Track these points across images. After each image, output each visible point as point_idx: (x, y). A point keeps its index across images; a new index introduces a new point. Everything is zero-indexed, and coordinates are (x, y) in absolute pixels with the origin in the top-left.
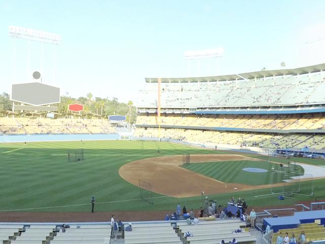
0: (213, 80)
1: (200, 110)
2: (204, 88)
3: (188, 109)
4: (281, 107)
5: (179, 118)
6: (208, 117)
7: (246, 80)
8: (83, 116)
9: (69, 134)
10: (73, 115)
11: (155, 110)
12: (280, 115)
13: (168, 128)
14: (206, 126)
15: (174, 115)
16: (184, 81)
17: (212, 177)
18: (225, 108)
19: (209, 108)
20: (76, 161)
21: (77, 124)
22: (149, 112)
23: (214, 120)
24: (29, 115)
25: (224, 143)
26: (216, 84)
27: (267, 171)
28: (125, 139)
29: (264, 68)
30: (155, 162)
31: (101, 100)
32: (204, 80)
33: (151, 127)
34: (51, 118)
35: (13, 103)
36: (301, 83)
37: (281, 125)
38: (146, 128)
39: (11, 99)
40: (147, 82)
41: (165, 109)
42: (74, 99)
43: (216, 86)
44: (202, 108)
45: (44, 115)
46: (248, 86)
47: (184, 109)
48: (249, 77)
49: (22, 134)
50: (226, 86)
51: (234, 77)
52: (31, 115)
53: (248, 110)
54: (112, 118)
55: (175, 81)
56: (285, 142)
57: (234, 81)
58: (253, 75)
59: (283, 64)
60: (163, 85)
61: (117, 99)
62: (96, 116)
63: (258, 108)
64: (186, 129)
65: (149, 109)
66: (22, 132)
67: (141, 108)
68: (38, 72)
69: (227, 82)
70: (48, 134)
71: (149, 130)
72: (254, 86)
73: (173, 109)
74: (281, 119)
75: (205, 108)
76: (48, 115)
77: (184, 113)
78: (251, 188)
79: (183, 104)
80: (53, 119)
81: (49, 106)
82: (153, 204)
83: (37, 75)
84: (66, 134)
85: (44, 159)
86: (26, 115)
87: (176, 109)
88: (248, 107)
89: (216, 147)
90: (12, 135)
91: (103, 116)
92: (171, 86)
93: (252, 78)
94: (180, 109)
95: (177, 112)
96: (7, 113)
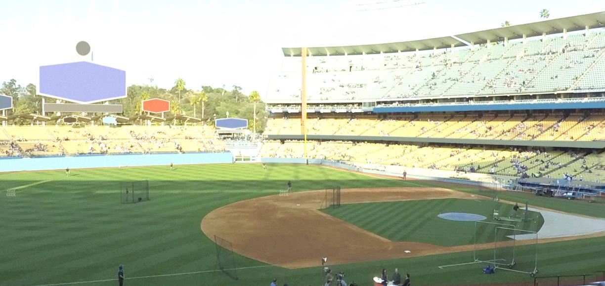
0: (409, 48)
1: (383, 105)
2: (391, 64)
3: (360, 104)
4: (534, 97)
5: (345, 121)
6: (398, 119)
7: (471, 46)
8: (169, 120)
9: (141, 153)
10: (150, 119)
11: (299, 107)
12: (535, 111)
13: (324, 140)
14: (392, 135)
15: (334, 115)
16: (355, 51)
17: (371, 230)
18: (428, 101)
19: (399, 102)
20: (134, 202)
21: (157, 136)
22: (289, 112)
23: (410, 124)
24: (70, 120)
25: (422, 167)
26: (415, 55)
27: (485, 218)
28: (243, 161)
29: (507, 23)
30: (276, 203)
31: (212, 91)
32: (391, 49)
33: (292, 138)
34: (112, 125)
35: (43, 100)
36: (569, 49)
37: (534, 132)
38: (283, 141)
39: (38, 93)
40: (286, 55)
41: (317, 105)
42: (162, 91)
43: (415, 59)
44: (385, 103)
45: (97, 119)
46: (474, 58)
47: (353, 104)
48: (476, 40)
49: (57, 156)
50: (432, 60)
51: (449, 42)
52: (73, 120)
53: (472, 103)
54: (221, 124)
55: (337, 52)
56: (539, 163)
57: (449, 49)
58: (485, 37)
59: (544, 13)
60: (316, 61)
61: (241, 89)
62: (192, 121)
63: (490, 99)
64: (356, 141)
65: (288, 105)
66: (56, 151)
67: (274, 105)
68: (86, 43)
69: (435, 51)
70: (103, 153)
71: (288, 144)
72: (485, 57)
73: (333, 104)
74: (534, 120)
75: (392, 102)
76: (105, 120)
77: (354, 111)
78: (438, 251)
79: (350, 96)
80: (114, 126)
81: (107, 103)
82: (237, 279)
83: (83, 48)
84: (136, 153)
85: (80, 199)
86: (66, 120)
87: (338, 104)
88: (471, 99)
89: (405, 174)
90: (39, 156)
91: (205, 120)
92: (331, 61)
93: (482, 42)
94: (345, 104)
95: (339, 110)
96: (32, 118)
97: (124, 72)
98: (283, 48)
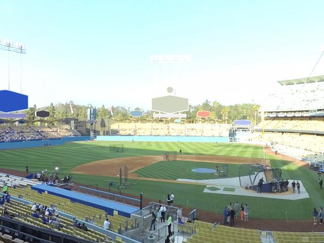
1: (320, 112)
3: (308, 111)
11: (276, 114)
22: (279, 116)
24: (161, 121)
28: (233, 142)
41: (287, 112)
45: (172, 120)
47: (305, 111)
52: (162, 121)
55: (310, 81)
64: (301, 133)
68: (172, 88)
76: (176, 121)
77: (305, 115)
83: (170, 90)
86: (159, 121)
94: (302, 111)
95: (297, 115)
96: (146, 120)
97: (187, 100)
98: (278, 82)
